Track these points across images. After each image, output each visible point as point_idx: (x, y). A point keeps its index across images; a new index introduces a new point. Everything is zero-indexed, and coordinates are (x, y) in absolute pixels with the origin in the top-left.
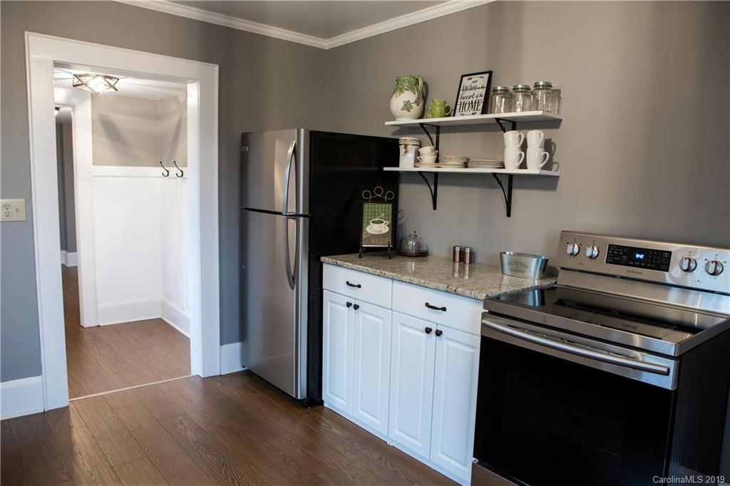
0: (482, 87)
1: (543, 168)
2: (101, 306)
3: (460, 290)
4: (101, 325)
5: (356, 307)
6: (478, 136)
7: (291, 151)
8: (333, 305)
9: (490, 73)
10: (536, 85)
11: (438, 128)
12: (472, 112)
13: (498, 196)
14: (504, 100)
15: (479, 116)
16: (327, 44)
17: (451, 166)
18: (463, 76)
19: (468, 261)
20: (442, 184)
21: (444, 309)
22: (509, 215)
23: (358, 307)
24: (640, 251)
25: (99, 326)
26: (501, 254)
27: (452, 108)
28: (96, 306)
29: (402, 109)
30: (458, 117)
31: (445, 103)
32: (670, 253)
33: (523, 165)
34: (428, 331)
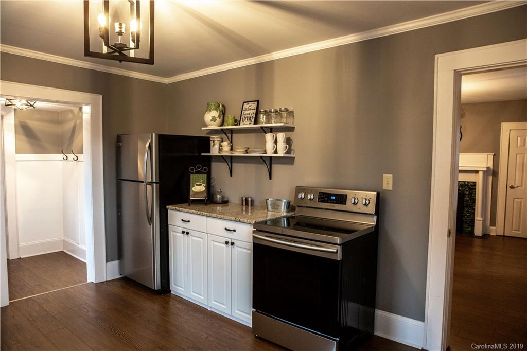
0: (254, 109)
1: (286, 153)
2: (21, 245)
3: (242, 220)
4: (22, 257)
5: (188, 233)
6: (253, 135)
7: (147, 145)
8: (174, 233)
9: (258, 101)
10: (280, 110)
11: (231, 131)
12: (249, 122)
13: (264, 169)
14: (265, 116)
15: (252, 125)
16: (167, 81)
17: (239, 153)
18: (244, 103)
19: (250, 205)
20: (235, 162)
21: (234, 231)
22: (270, 178)
23: (189, 233)
24: (333, 195)
25: (20, 258)
26: (266, 200)
27: (238, 120)
28: (18, 245)
29: (211, 121)
30: (242, 126)
31: (234, 117)
32: (346, 195)
33: (276, 152)
34: (227, 243)
